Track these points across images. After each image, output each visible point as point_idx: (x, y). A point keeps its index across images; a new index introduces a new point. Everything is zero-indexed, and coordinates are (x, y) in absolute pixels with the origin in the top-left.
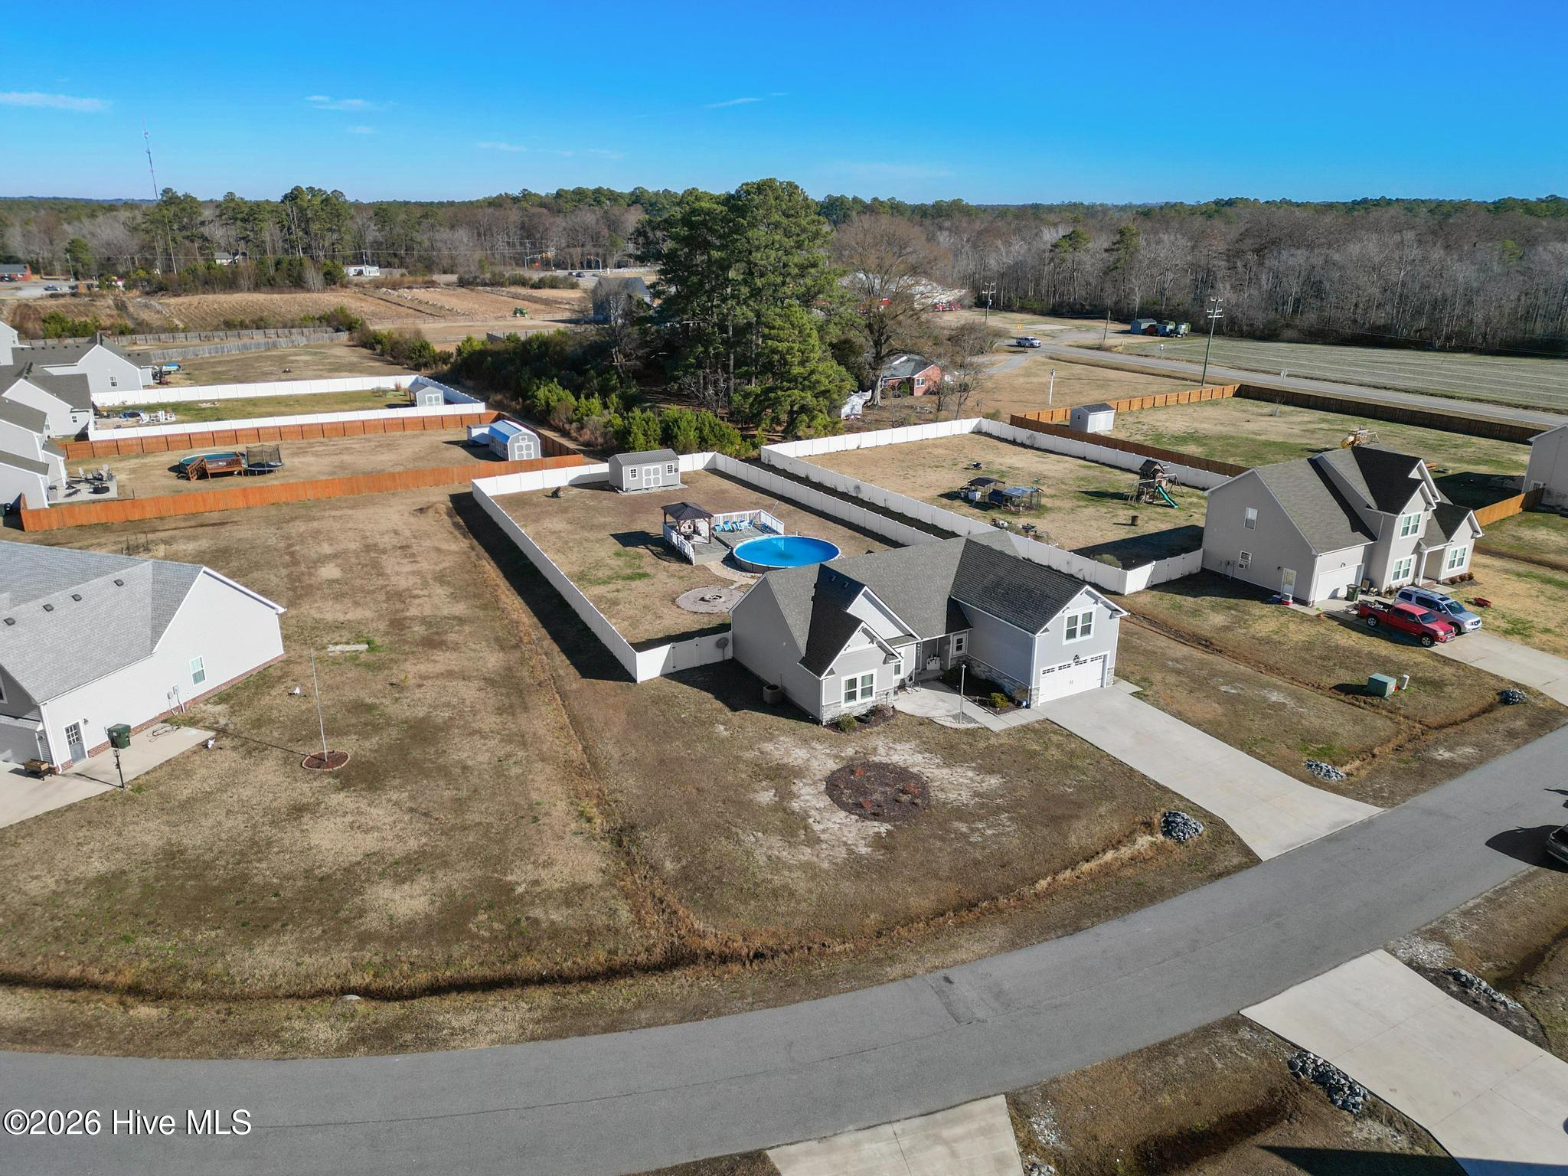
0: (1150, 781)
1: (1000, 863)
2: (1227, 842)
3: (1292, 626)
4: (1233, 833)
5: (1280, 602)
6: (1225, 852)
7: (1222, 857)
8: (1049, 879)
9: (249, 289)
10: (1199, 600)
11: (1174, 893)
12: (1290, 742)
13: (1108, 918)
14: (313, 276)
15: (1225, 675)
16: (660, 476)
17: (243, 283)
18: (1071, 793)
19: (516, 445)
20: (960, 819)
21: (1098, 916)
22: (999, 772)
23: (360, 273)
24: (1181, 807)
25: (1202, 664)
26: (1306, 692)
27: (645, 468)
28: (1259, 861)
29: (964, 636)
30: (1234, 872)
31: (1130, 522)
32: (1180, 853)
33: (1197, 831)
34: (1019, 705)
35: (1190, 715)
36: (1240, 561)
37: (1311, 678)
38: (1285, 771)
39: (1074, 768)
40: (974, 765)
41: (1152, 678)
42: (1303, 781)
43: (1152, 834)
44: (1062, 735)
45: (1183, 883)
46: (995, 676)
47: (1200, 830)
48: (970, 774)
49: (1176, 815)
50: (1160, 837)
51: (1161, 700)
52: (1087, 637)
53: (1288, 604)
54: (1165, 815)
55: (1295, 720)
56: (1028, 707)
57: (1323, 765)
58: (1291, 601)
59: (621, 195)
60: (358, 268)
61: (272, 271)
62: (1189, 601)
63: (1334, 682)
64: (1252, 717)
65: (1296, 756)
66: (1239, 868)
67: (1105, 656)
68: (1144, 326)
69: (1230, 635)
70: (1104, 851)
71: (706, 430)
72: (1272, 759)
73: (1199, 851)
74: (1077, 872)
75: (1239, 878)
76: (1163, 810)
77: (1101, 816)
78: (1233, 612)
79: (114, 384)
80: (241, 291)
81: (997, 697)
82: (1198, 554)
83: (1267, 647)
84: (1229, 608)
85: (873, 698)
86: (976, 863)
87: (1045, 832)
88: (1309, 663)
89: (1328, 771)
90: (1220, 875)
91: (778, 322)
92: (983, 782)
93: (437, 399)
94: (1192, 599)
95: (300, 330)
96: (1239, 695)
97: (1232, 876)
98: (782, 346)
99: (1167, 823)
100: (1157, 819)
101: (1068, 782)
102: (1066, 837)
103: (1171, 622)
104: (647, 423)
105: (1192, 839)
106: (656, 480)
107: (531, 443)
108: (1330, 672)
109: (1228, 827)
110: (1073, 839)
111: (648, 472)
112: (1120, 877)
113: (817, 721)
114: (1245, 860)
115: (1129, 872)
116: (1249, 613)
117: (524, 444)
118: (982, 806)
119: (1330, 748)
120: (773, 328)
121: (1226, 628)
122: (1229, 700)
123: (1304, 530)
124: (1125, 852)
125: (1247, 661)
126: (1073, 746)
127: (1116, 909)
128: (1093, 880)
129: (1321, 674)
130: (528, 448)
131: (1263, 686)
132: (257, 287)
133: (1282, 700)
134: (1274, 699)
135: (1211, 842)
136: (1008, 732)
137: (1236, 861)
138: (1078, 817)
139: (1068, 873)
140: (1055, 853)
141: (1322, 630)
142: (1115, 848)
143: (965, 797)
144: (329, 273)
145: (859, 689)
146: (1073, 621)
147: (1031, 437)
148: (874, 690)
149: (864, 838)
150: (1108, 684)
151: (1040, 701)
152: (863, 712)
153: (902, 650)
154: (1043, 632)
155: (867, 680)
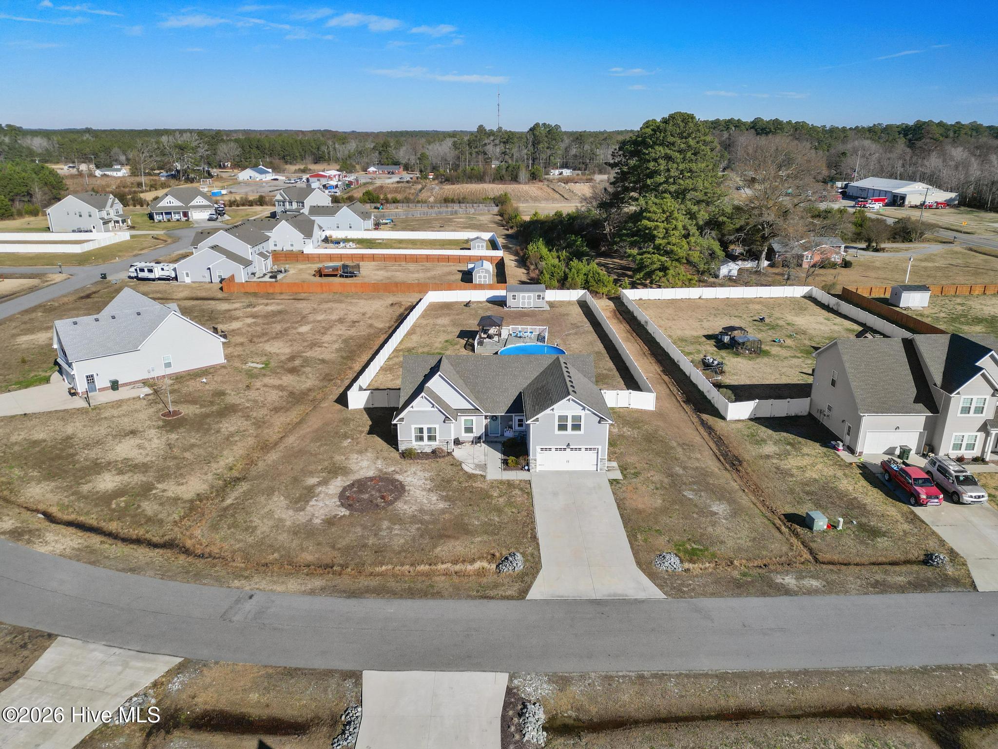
0: (533, 532)
1: (378, 550)
2: (523, 581)
3: (819, 466)
4: (535, 577)
5: (833, 447)
6: (512, 586)
7: (505, 588)
8: (391, 567)
9: (490, 182)
12: (677, 538)
14: (523, 175)
15: (706, 485)
16: (532, 301)
17: (487, 179)
19: (478, 275)
20: (391, 520)
22: (452, 501)
23: (561, 174)
25: (701, 475)
27: (522, 294)
28: (523, 598)
29: (524, 418)
31: (810, 372)
34: (522, 466)
36: (827, 411)
38: (636, 553)
42: (638, 563)
43: (490, 563)
44: (523, 491)
48: (434, 498)
49: (513, 555)
51: (624, 488)
52: (577, 432)
53: (837, 448)
55: (705, 525)
56: (527, 470)
57: (670, 557)
58: (841, 447)
59: (744, 124)
60: (560, 171)
61: (504, 172)
62: (766, 434)
64: (674, 515)
66: (504, 598)
67: (598, 449)
69: (761, 462)
70: (447, 562)
77: (473, 542)
78: (788, 447)
79: (350, 227)
80: (485, 182)
81: (510, 459)
82: (807, 400)
84: (790, 444)
85: (437, 443)
86: (365, 546)
89: (667, 562)
92: (435, 504)
93: (482, 246)
94: (771, 432)
95: (471, 205)
96: (691, 499)
98: (651, 224)
99: (505, 559)
100: (503, 554)
102: (436, 547)
103: (734, 444)
106: (529, 303)
109: (538, 573)
110: (438, 550)
111: (524, 298)
113: (396, 448)
114: (515, 594)
116: (799, 450)
117: (482, 275)
118: (413, 517)
121: (766, 457)
122: (676, 500)
123: (859, 394)
124: (458, 567)
125: (748, 481)
130: (485, 277)
131: (722, 499)
132: (493, 181)
133: (720, 511)
134: (714, 509)
135: (514, 578)
137: (508, 593)
138: (458, 539)
139: (407, 567)
141: (840, 474)
144: (533, 173)
145: (425, 435)
146: (563, 418)
147: (837, 304)
148: (438, 438)
149: (326, 515)
150: (601, 470)
151: (538, 469)
152: (428, 450)
153: (474, 418)
154: (534, 421)
155: (433, 431)
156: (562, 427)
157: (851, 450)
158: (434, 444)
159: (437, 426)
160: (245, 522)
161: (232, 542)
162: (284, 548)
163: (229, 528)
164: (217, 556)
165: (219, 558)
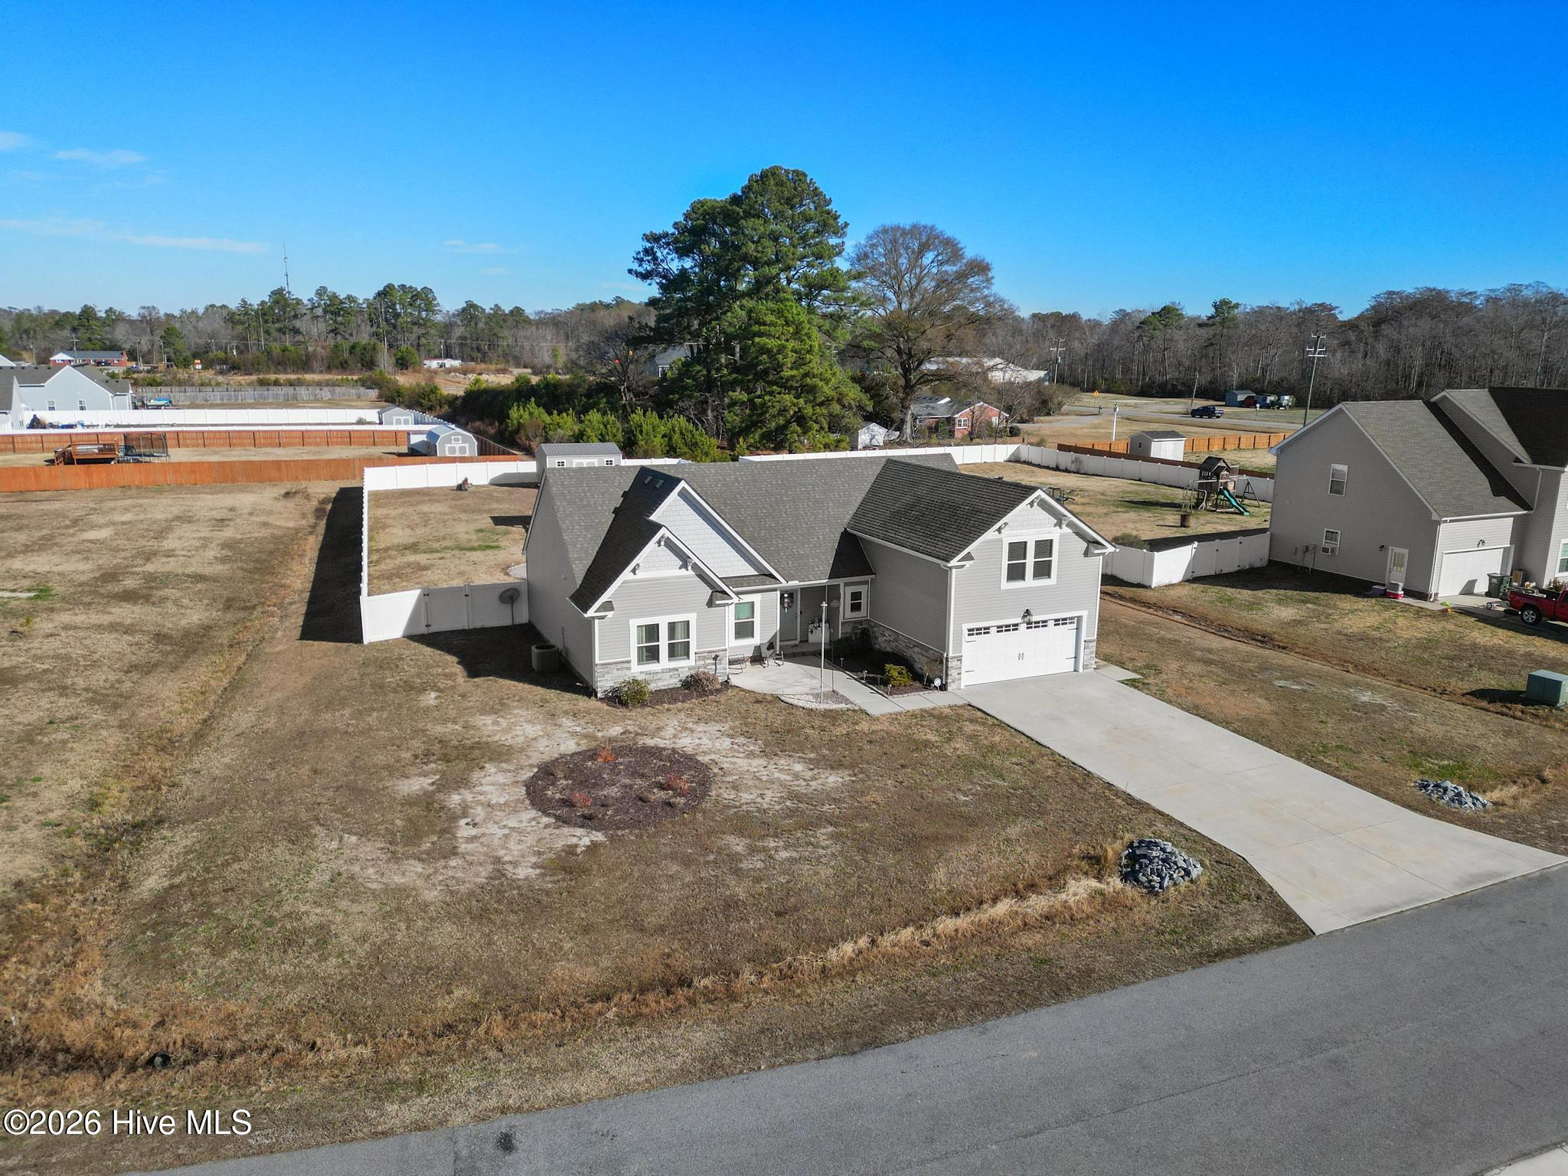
0: (1118, 793)
1: (780, 908)
2: (1247, 897)
3: (1401, 621)
4: (1261, 882)
5: (1385, 594)
6: (1238, 913)
7: (1230, 922)
8: (863, 942)
9: (321, 371)
10: (1260, 593)
11: (1112, 982)
12: (1389, 754)
13: (951, 1023)
14: (385, 360)
15: (1282, 668)
18: (966, 804)
19: (447, 446)
20: (740, 831)
21: (931, 1018)
22: (852, 766)
23: (443, 364)
24: (1167, 833)
25: (1249, 657)
26: (1420, 695)
27: (575, 461)
28: (1308, 933)
29: (863, 589)
30: (1251, 950)
31: (1178, 525)
32: (1147, 912)
33: (1188, 873)
34: (926, 683)
35: (1214, 710)
36: (1324, 543)
37: (1432, 681)
38: (1376, 792)
39: (985, 767)
40: (812, 756)
41: (1162, 665)
42: (1410, 807)
43: (1099, 877)
44: (984, 724)
45: (1138, 963)
46: (902, 646)
47: (1195, 873)
48: (798, 767)
49: (1151, 845)
50: (1115, 883)
51: (1169, 690)
52: (1043, 582)
53: (1396, 596)
54: (1131, 845)
55: (1399, 725)
56: (943, 687)
57: (1449, 784)
58: (1401, 592)
60: (440, 361)
61: (346, 355)
62: (1245, 595)
63: (1468, 686)
64: (1323, 718)
65: (1399, 772)
66: (1264, 944)
67: (1079, 618)
68: (1241, 398)
69: (1301, 630)
70: (995, 900)
71: (676, 437)
72: (1352, 773)
73: (1185, 908)
74: (927, 933)
75: (1260, 963)
76: (1128, 837)
77: (1008, 840)
78: (1310, 606)
79: (82, 408)
80: (313, 372)
81: (893, 670)
82: (1265, 538)
83: (1361, 644)
84: (1305, 602)
85: (691, 662)
86: (731, 904)
87: (891, 860)
88: (1428, 663)
89: (1459, 794)
90: (1221, 955)
91: (770, 318)
92: (814, 778)
93: (407, 421)
94: (1250, 592)
96: (1305, 691)
97: (1244, 958)
98: (771, 343)
99: (1133, 858)
100: (1114, 849)
101: (965, 787)
102: (928, 870)
103: (1213, 615)
104: (605, 426)
105: (1175, 887)
107: (467, 445)
108: (1463, 675)
109: (1251, 870)
110: (940, 874)
112: (1008, 948)
113: (589, 691)
114: (1277, 930)
115: (1028, 939)
116: (1335, 607)
117: (457, 445)
118: (791, 813)
119: (1464, 766)
120: (764, 324)
121: (1297, 623)
122: (1285, 694)
123: (1419, 487)
124: (1038, 904)
125: (1326, 659)
126: (997, 739)
127: (976, 1006)
128: (953, 949)
129: (1448, 676)
130: (463, 450)
131: (1348, 685)
132: (329, 369)
133: (1379, 701)
134: (1365, 699)
135: (1213, 895)
136: (894, 718)
137: (1256, 931)
138: (963, 840)
139: (907, 934)
140: (895, 898)
141: (1451, 627)
142: (1019, 895)
143: (770, 799)
144: (402, 358)
145: (663, 643)
146: (1018, 550)
147: (1076, 460)
148: (693, 649)
149: (539, 853)
150: (1085, 667)
151: (966, 680)
152: (674, 682)
153: (756, 598)
154: (963, 559)
155: (679, 631)
156: (1016, 573)
157: (1423, 596)
158: (685, 666)
159: (692, 618)
160: (270, 921)
161: (262, 990)
162: (478, 966)
163: (218, 952)
164: (230, 1045)
165: (242, 1051)
